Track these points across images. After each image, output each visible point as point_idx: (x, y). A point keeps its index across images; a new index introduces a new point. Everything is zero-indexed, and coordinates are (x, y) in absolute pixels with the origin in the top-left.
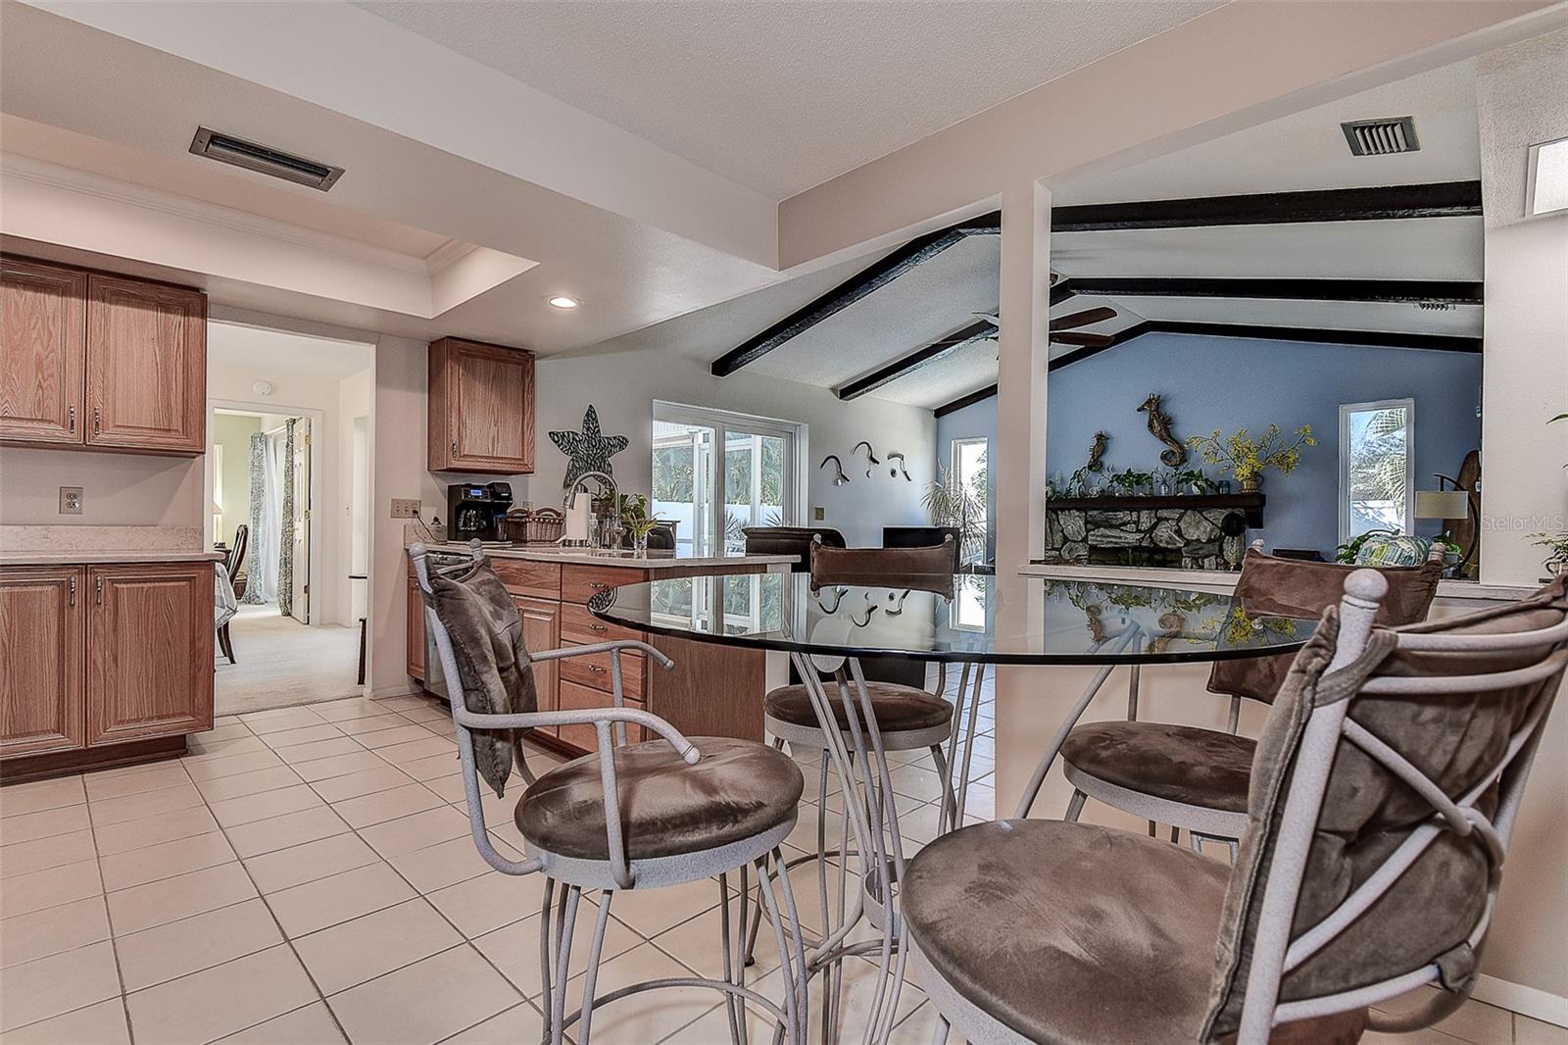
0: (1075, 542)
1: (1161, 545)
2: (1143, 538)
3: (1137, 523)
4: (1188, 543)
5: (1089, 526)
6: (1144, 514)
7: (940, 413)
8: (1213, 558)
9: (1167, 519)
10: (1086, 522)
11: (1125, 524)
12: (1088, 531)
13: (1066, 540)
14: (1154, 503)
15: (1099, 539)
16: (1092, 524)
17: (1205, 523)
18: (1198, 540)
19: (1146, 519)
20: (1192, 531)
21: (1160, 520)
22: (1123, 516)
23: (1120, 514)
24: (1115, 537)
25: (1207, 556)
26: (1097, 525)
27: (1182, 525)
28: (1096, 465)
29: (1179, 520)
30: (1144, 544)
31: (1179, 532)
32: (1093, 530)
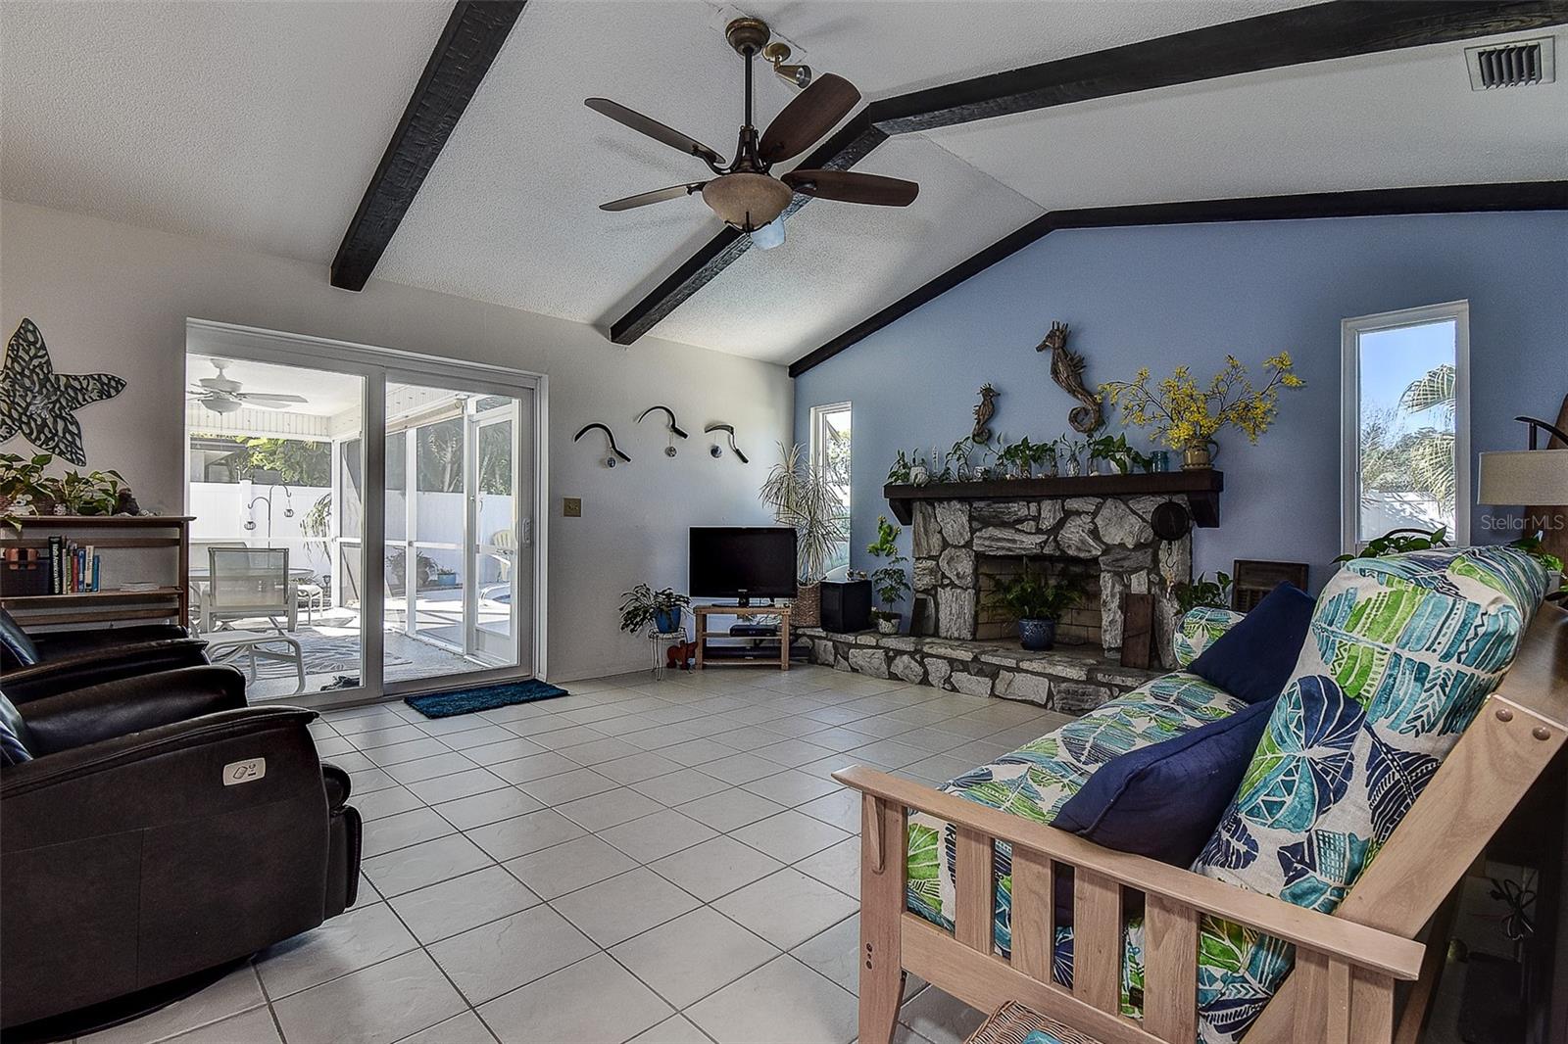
0: (956, 547)
1: (1070, 552)
2: (1045, 542)
3: (1037, 519)
4: (1108, 549)
5: (975, 524)
6: (1047, 506)
7: (797, 369)
8: (1144, 573)
9: (1078, 513)
10: (971, 519)
11: (1020, 521)
12: (973, 531)
13: (945, 544)
14: (1059, 489)
15: (987, 543)
16: (978, 521)
17: (1133, 519)
18: (1122, 545)
19: (1049, 513)
20: (1113, 530)
21: (1068, 514)
22: (1019, 509)
23: (1014, 507)
24: (1008, 540)
25: (1136, 570)
26: (986, 523)
27: (1099, 521)
28: (983, 434)
29: (1095, 514)
30: (1046, 551)
31: (1095, 533)
32: (980, 530)
